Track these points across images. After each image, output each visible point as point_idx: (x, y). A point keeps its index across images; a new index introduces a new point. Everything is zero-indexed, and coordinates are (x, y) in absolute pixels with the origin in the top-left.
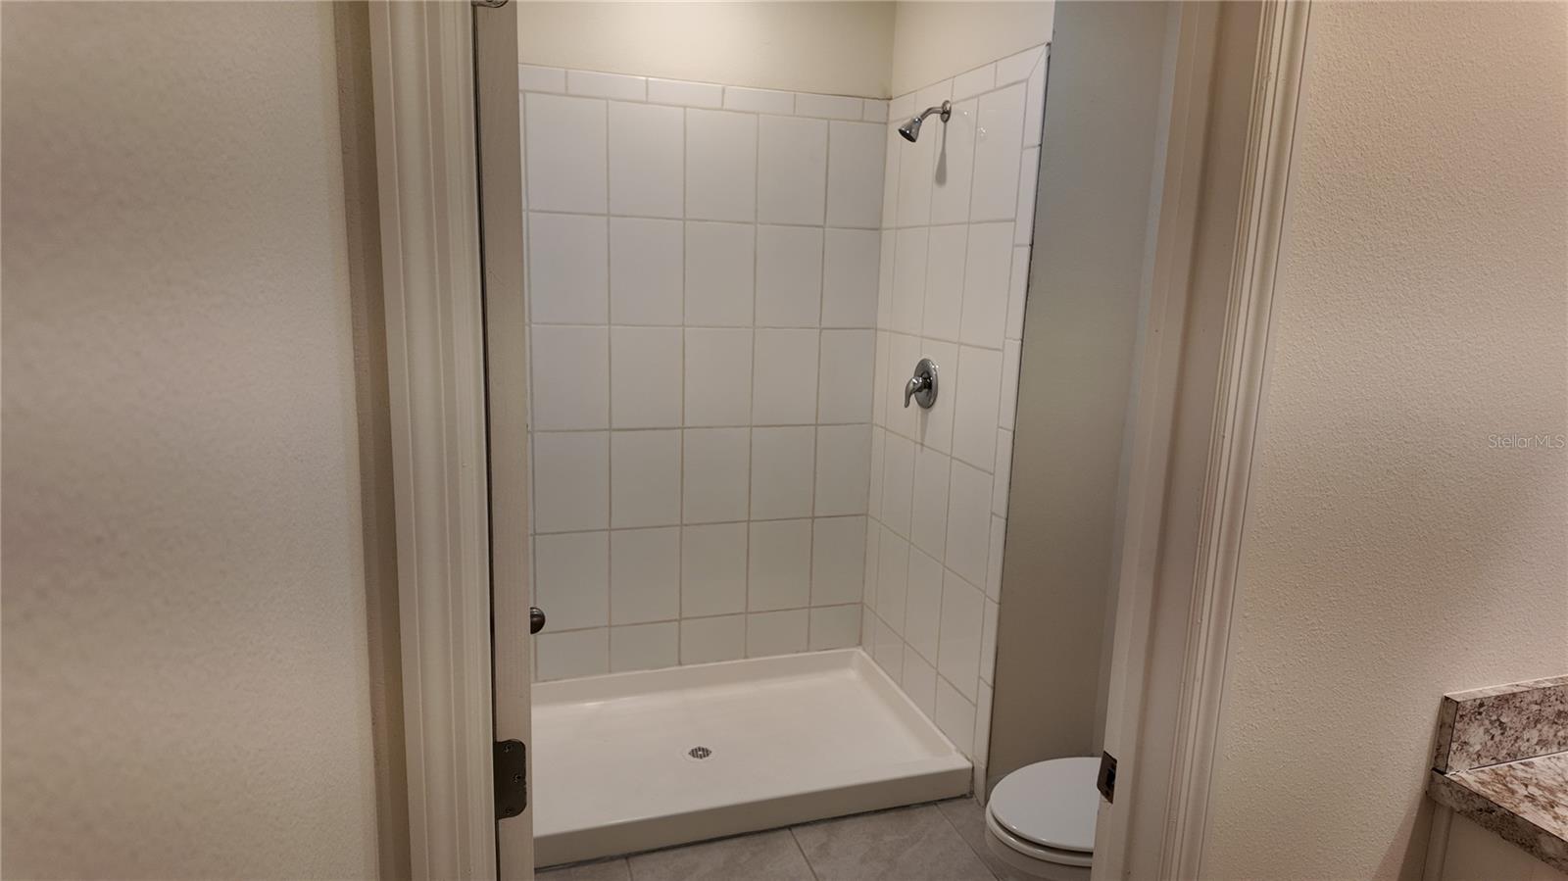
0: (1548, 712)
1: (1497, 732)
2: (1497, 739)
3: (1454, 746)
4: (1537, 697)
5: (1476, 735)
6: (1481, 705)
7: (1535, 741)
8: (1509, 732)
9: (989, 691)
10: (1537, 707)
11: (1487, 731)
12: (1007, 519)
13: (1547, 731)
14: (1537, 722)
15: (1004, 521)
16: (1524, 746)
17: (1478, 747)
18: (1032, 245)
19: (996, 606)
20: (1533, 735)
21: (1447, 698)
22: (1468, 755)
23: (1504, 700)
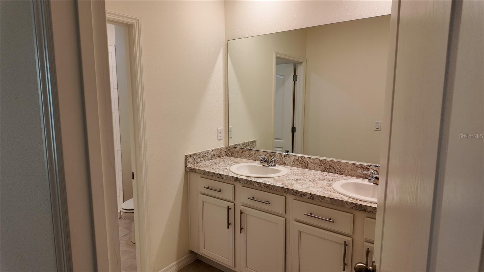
0: (201, 156)
1: (194, 159)
2: (194, 160)
3: (187, 162)
4: (199, 154)
5: (190, 160)
6: (190, 155)
7: (200, 160)
8: (196, 159)
9: (122, 192)
10: (199, 155)
11: (192, 159)
12: (121, 151)
13: (202, 159)
14: (200, 157)
15: (120, 151)
16: (199, 161)
17: (191, 162)
18: (118, 88)
19: (121, 171)
20: (199, 159)
21: (185, 155)
22: (190, 163)
23: (194, 154)
